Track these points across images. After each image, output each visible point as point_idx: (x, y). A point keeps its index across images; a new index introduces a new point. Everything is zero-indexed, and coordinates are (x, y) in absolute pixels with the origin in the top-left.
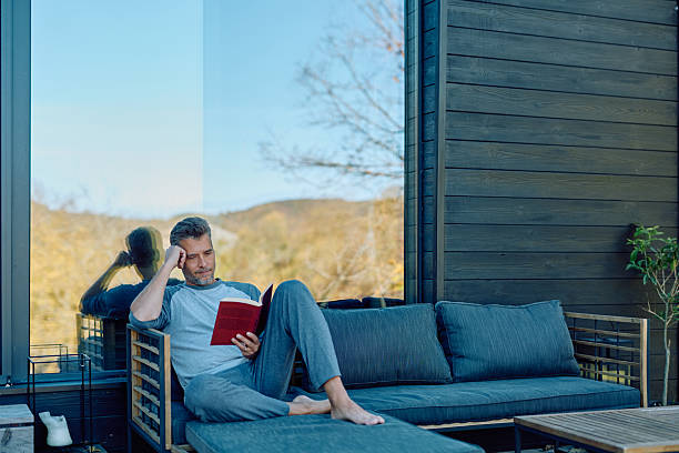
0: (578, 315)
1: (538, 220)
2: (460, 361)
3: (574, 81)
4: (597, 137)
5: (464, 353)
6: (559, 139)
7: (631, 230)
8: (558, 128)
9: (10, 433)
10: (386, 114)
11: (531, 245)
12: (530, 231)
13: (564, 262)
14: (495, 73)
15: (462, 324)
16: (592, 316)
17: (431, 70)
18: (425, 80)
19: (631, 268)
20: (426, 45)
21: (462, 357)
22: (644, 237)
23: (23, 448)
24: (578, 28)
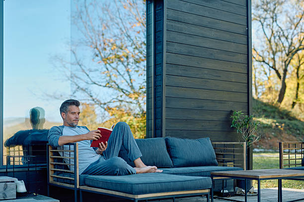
0: (217, 143)
1: (199, 107)
2: (176, 159)
3: (212, 54)
4: (219, 76)
5: (177, 156)
6: (206, 76)
7: (231, 112)
8: (206, 72)
9: (7, 185)
10: (88, 75)
11: (196, 117)
12: (196, 112)
13: (208, 124)
14: (184, 49)
15: (176, 145)
16: (223, 143)
17: (159, 47)
18: (157, 51)
19: (233, 127)
20: (157, 37)
21: (176, 158)
22: (237, 115)
23: (12, 192)
24: (213, 34)
